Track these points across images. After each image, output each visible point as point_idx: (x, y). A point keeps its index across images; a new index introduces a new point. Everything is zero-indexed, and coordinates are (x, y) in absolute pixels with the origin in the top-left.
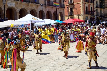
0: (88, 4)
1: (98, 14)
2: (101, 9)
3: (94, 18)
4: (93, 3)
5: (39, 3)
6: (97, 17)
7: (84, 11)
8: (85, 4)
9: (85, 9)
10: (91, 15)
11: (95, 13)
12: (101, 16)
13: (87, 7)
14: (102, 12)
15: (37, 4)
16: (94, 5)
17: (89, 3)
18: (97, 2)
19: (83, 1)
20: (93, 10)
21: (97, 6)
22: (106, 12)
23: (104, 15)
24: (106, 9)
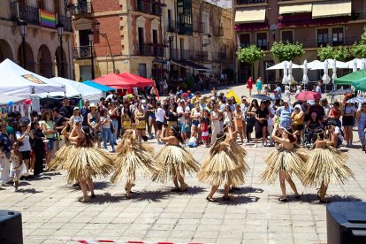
0: (145, 20)
1: (175, 53)
2: (182, 37)
3: (165, 67)
4: (160, 16)
6: (172, 66)
7: (134, 42)
8: (136, 17)
9: (135, 37)
10: (153, 58)
11: (167, 50)
12: (183, 61)
13: (140, 29)
14: (186, 47)
16: (160, 21)
17: (147, 16)
18: (169, 11)
19: (131, 8)
20: (159, 42)
21: (169, 26)
22: (197, 48)
23: (191, 58)
24: (195, 35)
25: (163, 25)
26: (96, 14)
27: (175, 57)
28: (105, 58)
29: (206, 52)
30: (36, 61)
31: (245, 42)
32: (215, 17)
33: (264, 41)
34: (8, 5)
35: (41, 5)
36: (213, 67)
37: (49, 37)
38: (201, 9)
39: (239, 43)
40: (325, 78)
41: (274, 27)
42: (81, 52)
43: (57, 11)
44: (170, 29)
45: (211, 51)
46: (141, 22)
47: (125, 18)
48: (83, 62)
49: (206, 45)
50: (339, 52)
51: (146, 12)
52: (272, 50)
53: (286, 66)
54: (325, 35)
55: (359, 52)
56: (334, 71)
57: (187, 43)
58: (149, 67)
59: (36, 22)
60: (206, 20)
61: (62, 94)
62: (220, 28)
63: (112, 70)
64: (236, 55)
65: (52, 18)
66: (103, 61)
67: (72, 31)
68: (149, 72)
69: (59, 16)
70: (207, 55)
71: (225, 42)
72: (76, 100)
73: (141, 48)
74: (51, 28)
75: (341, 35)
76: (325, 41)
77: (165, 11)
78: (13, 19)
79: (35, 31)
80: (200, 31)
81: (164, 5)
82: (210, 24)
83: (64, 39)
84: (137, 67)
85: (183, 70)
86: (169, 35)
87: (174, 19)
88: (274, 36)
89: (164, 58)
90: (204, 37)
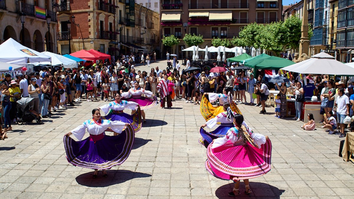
0: (104, 16)
1: (123, 38)
2: (128, 28)
3: (116, 47)
4: (114, 14)
5: (5, 8)
6: (121, 46)
7: (97, 30)
8: (99, 14)
9: (98, 27)
10: (109, 41)
11: (118, 36)
12: (128, 44)
13: (102, 22)
14: (130, 34)
16: (114, 17)
17: (106, 13)
18: (120, 11)
19: (95, 7)
20: (113, 30)
21: (120, 20)
22: (137, 35)
23: (134, 41)
24: (137, 27)
25: (116, 20)
26: (73, 11)
27: (123, 41)
28: (78, 40)
29: (143, 38)
30: (32, 41)
31: (168, 33)
32: (149, 17)
33: (179, 33)
34: (14, 3)
35: (36, 3)
36: (147, 48)
37: (41, 25)
38: (140, 11)
39: (163, 34)
40: (219, 57)
41: (185, 24)
42: (62, 36)
43: (47, 7)
44: (121, 23)
45: (146, 37)
46: (102, 17)
47: (92, 14)
48: (63, 42)
49: (143, 34)
50: (225, 42)
51: (105, 11)
52: (184, 39)
53: (194, 49)
54: (217, 32)
55: (236, 43)
56: (224, 53)
57: (131, 32)
58: (107, 46)
59: (33, 14)
60: (143, 18)
61: (49, 63)
62: (152, 24)
63: (83, 48)
64: (162, 41)
65: (44, 13)
66: (76, 42)
67: (56, 21)
68: (107, 50)
69: (48, 11)
70: (143, 41)
71: (154, 32)
72: (59, 68)
73: (102, 34)
74: (43, 19)
75: (225, 32)
76: (216, 35)
77: (118, 10)
78: (17, 12)
79: (32, 21)
80: (140, 25)
81: (117, 7)
82: (146, 21)
83: (51, 27)
84: (98, 46)
85: (128, 49)
86: (120, 26)
87: (123, 16)
88: (185, 30)
89: (116, 41)
90: (142, 29)
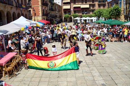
2: (52, 12)
5: (13, 5)
6: (50, 18)
8: (42, 7)
10: (46, 16)
11: (49, 15)
15: (12, 6)
17: (45, 6)
20: (47, 13)
23: (54, 17)
24: (55, 11)
25: (48, 9)
29: (57, 15)
31: (65, 13)
33: (70, 13)
38: (56, 5)
40: (87, 21)
41: (72, 10)
53: (78, 18)
54: (83, 12)
58: (45, 19)
60: (57, 8)
71: (60, 13)
75: (87, 12)
81: (48, 4)
90: (57, 12)
